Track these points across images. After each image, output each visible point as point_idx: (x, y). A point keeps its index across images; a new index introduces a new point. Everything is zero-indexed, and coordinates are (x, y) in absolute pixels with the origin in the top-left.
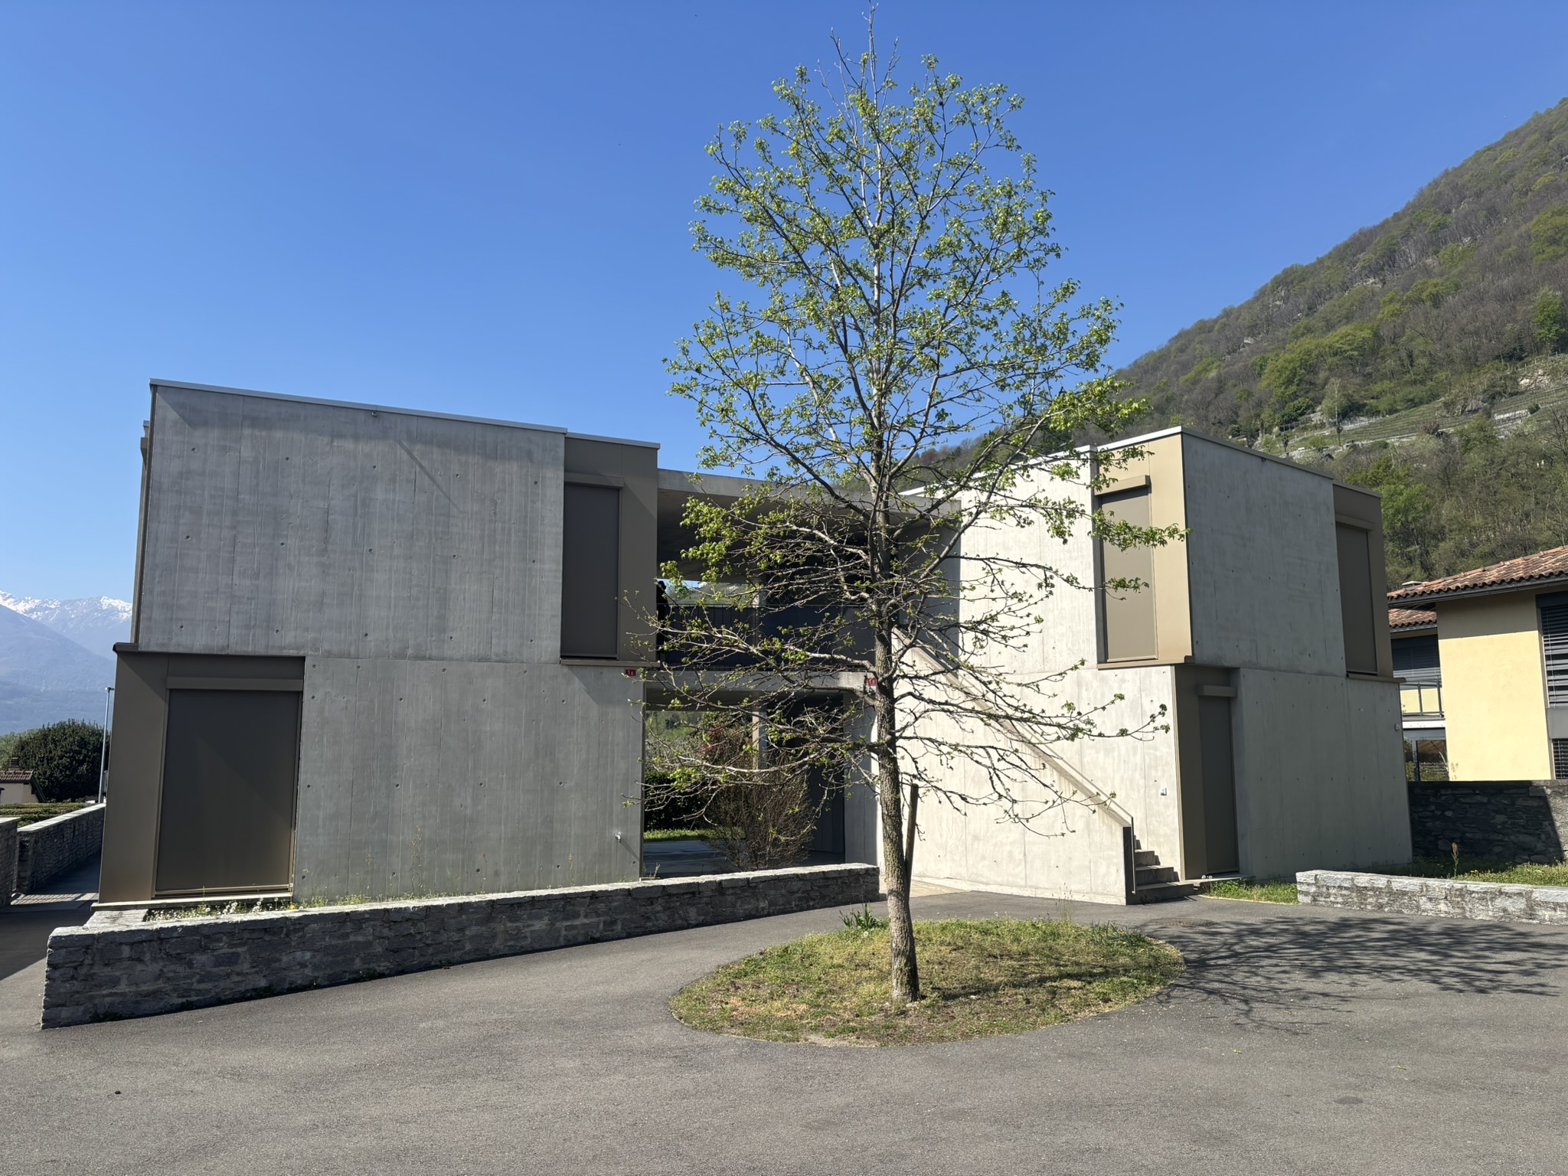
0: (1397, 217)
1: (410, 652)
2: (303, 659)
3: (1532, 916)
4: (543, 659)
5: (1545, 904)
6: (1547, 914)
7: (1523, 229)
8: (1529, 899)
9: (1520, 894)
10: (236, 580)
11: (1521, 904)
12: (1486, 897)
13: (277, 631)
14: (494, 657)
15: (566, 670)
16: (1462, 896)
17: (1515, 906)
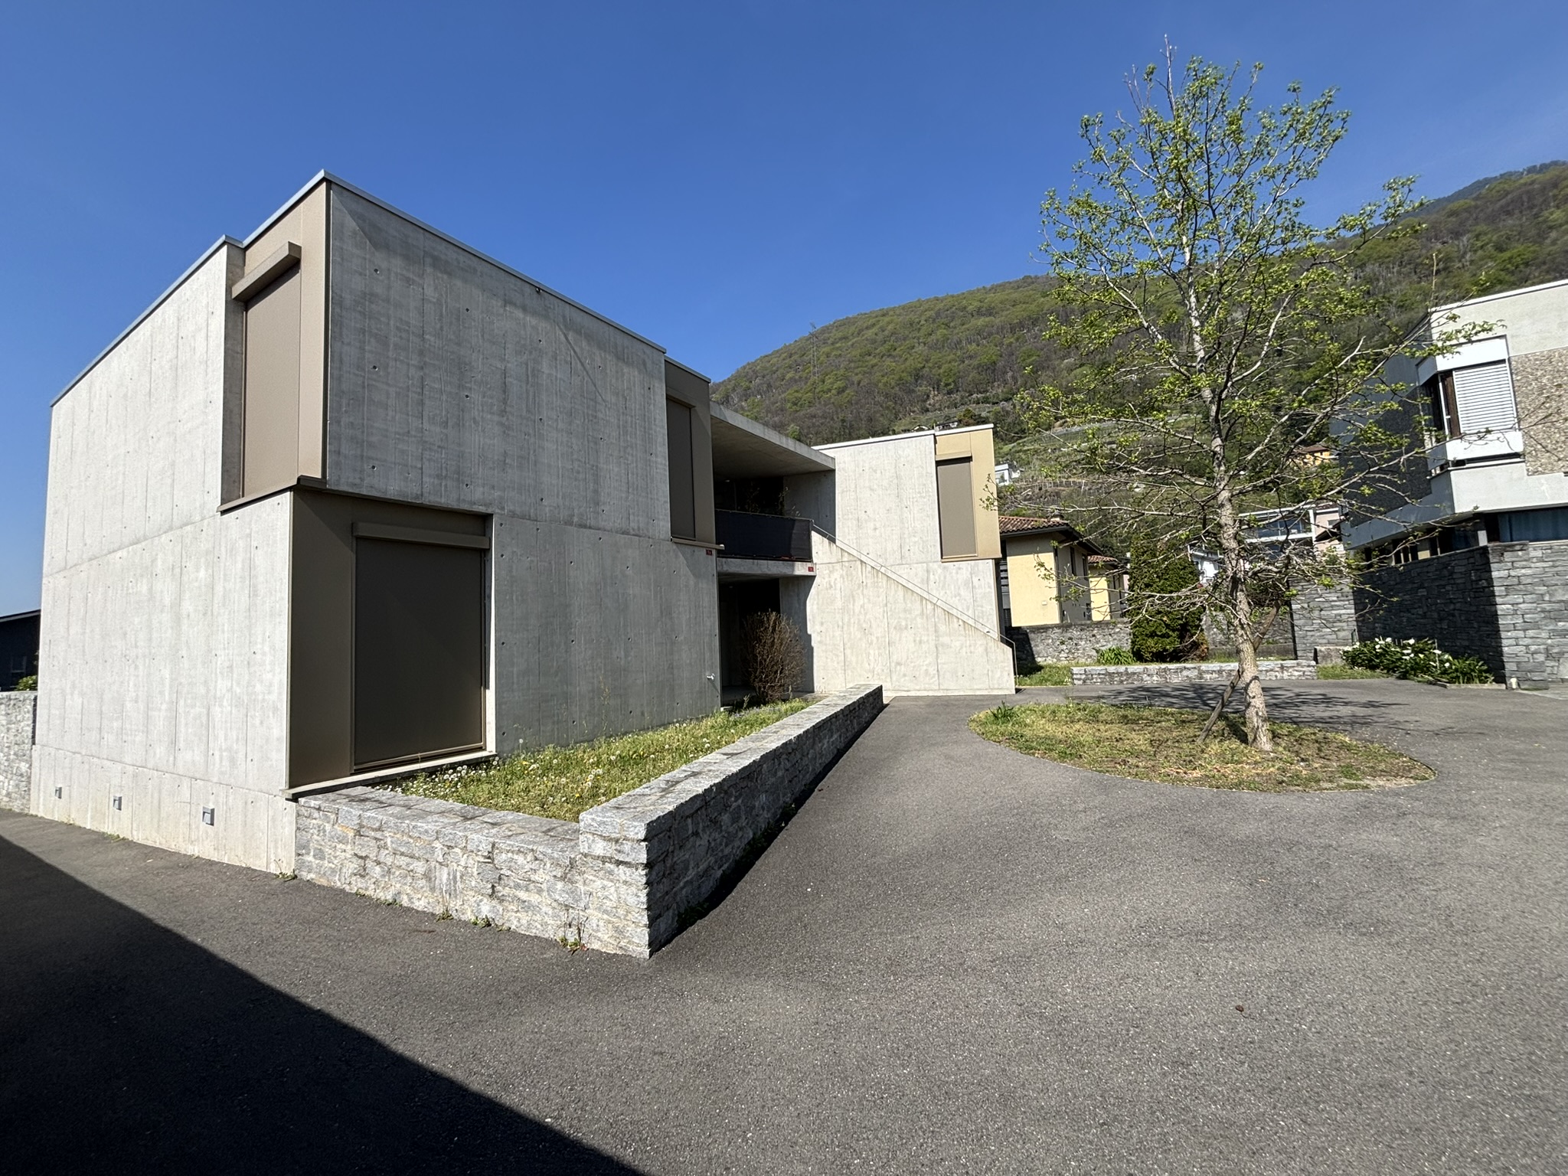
0: (729, 380)
1: (575, 520)
2: (490, 516)
3: (1201, 678)
4: (661, 537)
5: (1207, 672)
6: (1208, 676)
7: (783, 396)
8: (1199, 670)
9: (1195, 668)
10: (426, 426)
11: (1196, 672)
12: (1176, 671)
13: (467, 485)
14: (632, 532)
15: (675, 547)
16: (1165, 672)
17: (1193, 674)
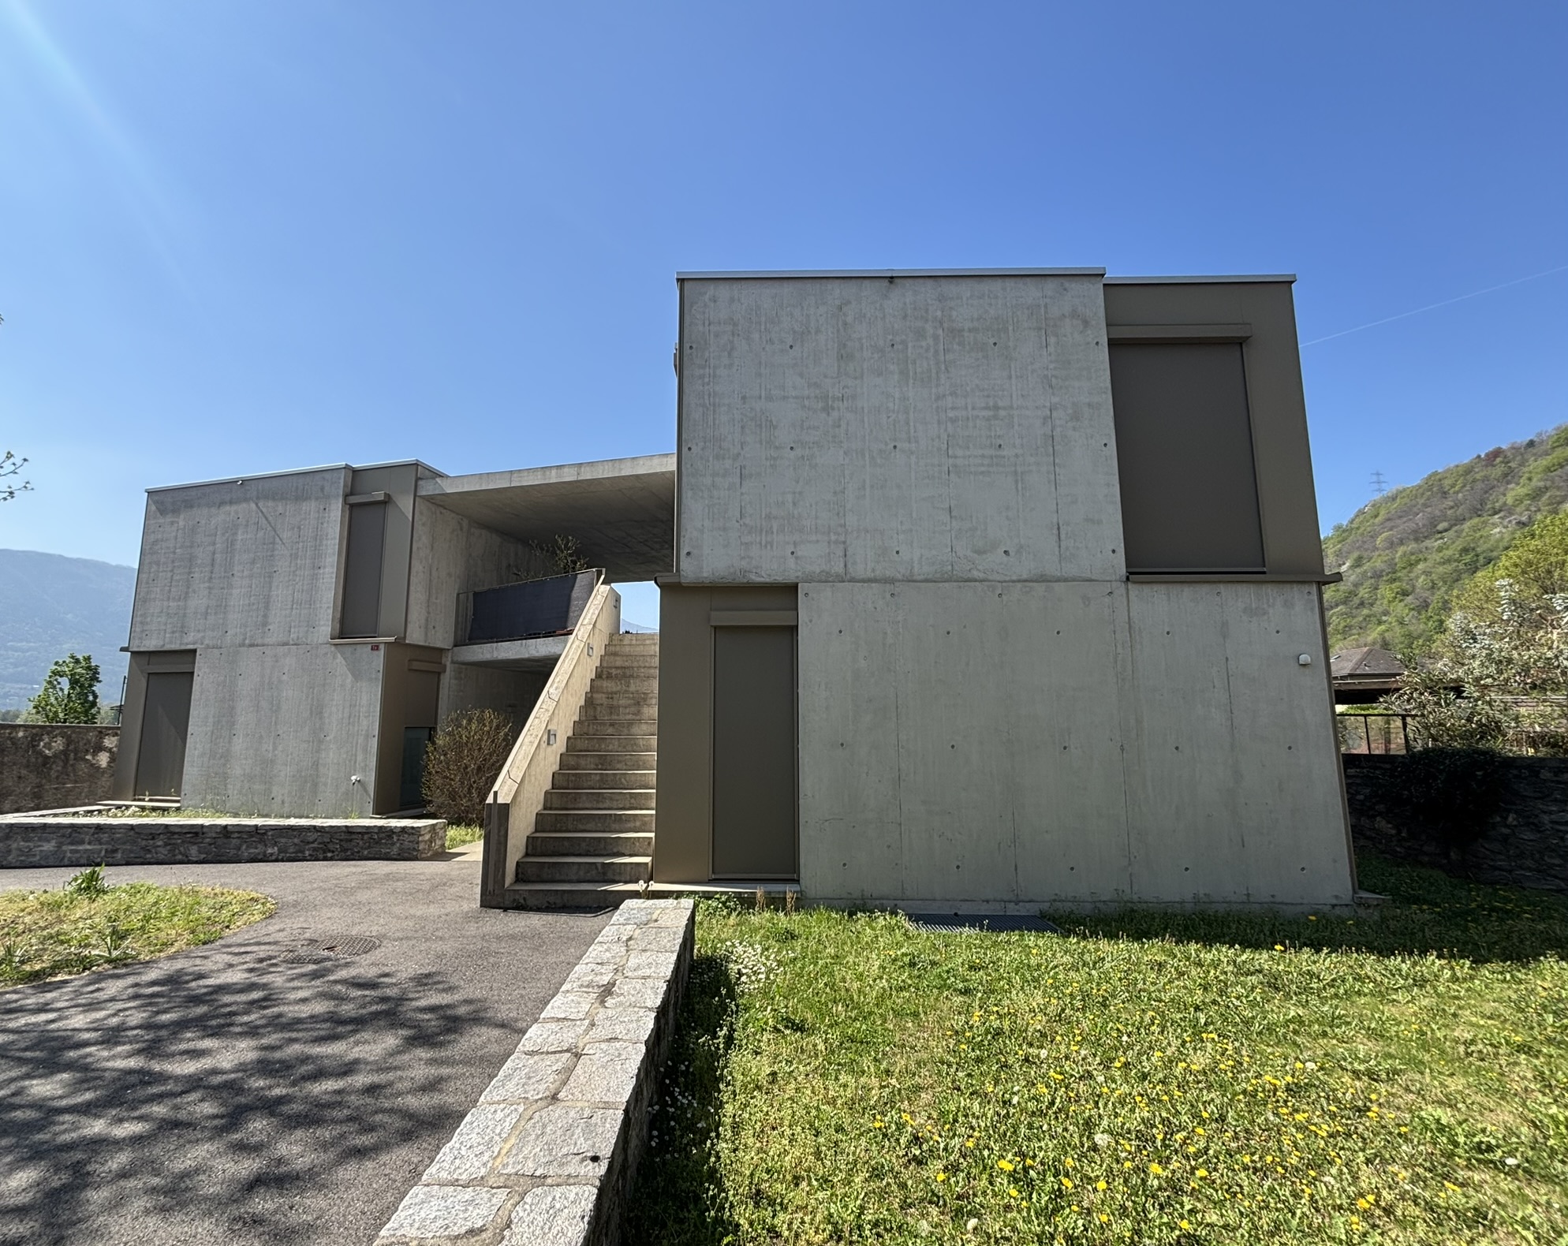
1: (247, 642)
2: (194, 651)
4: (320, 641)
13: (186, 634)
14: (291, 642)
15: (333, 648)
